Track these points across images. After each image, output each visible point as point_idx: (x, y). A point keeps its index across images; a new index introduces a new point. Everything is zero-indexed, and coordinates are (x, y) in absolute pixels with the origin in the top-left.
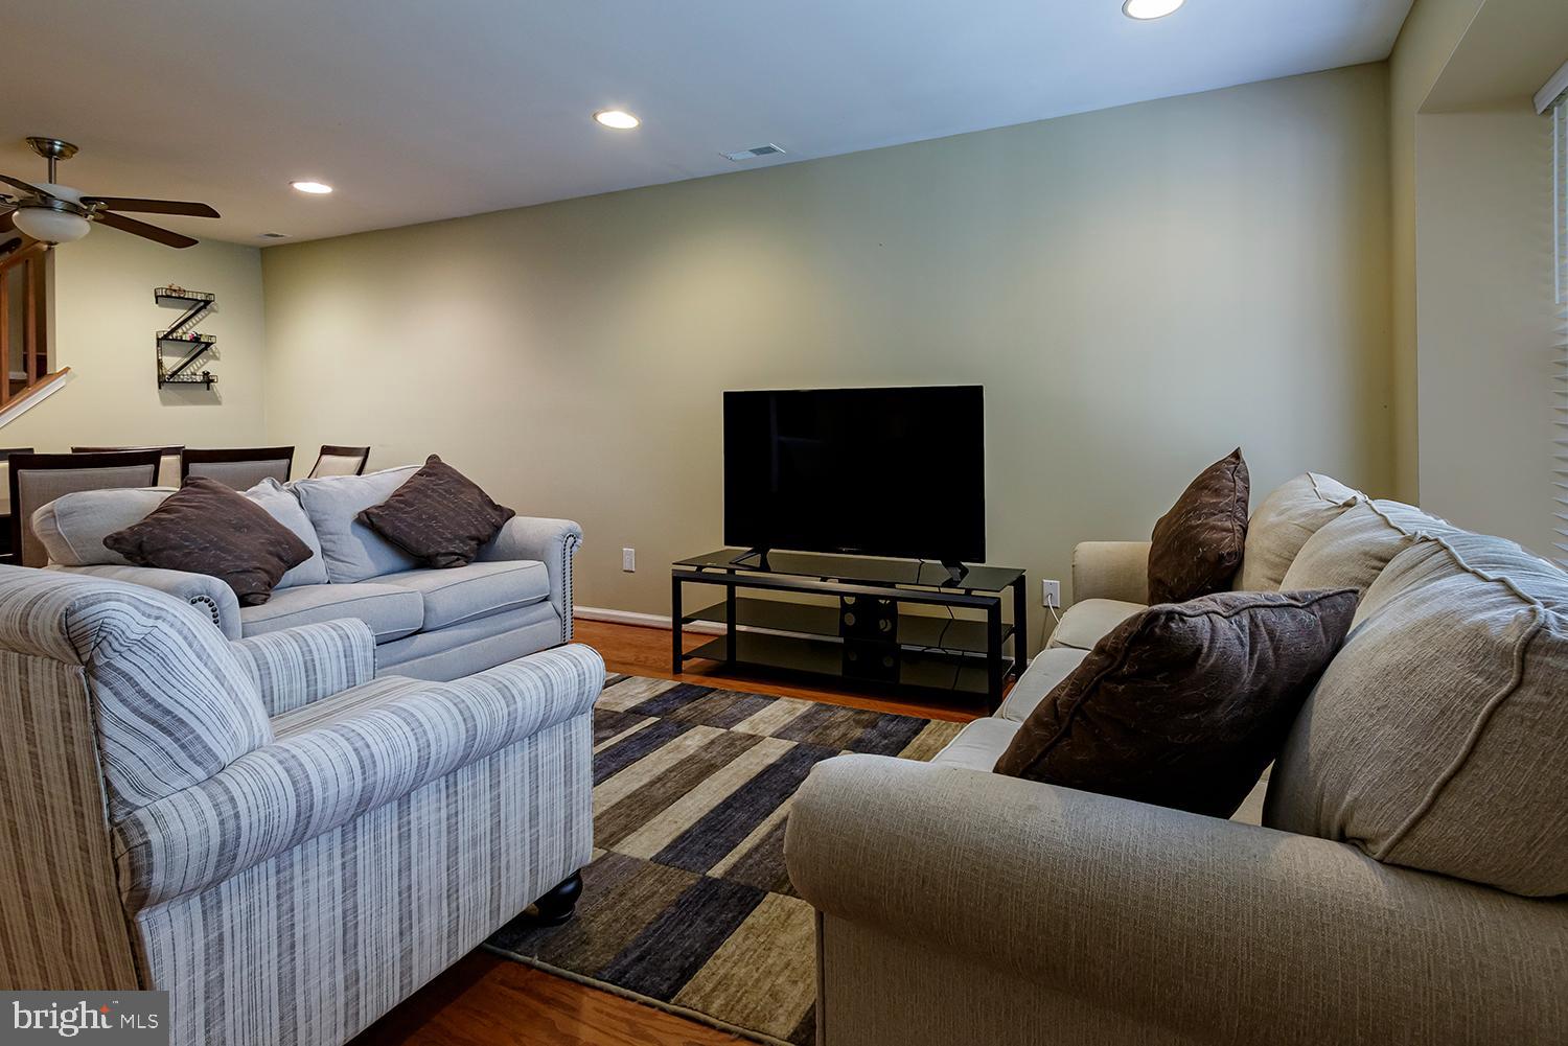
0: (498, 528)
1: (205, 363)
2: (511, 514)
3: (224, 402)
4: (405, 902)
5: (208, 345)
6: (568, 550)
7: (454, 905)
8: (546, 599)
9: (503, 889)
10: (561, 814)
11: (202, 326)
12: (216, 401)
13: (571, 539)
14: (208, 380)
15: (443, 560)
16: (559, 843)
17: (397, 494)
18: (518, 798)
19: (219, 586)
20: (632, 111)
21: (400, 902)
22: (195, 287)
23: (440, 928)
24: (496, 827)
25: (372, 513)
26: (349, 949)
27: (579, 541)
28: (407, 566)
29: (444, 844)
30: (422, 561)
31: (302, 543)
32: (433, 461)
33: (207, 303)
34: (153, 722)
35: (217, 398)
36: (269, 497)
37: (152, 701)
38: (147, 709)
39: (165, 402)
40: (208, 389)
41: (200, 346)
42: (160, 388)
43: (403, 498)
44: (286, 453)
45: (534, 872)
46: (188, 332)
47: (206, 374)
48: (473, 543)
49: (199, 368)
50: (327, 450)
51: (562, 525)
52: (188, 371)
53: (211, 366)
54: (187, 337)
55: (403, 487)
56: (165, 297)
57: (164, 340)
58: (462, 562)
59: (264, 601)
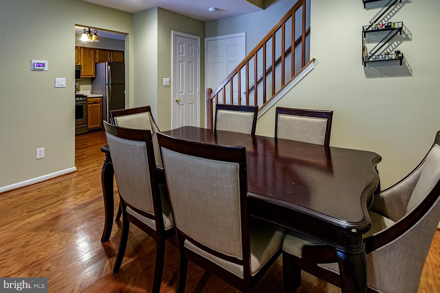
1: (399, 45)
3: (413, 74)
12: (408, 73)
14: (400, 58)
35: (408, 71)
40: (401, 64)
41: (393, 32)
42: (365, 66)
46: (382, 24)
47: (398, 52)
49: (393, 49)
53: (404, 47)
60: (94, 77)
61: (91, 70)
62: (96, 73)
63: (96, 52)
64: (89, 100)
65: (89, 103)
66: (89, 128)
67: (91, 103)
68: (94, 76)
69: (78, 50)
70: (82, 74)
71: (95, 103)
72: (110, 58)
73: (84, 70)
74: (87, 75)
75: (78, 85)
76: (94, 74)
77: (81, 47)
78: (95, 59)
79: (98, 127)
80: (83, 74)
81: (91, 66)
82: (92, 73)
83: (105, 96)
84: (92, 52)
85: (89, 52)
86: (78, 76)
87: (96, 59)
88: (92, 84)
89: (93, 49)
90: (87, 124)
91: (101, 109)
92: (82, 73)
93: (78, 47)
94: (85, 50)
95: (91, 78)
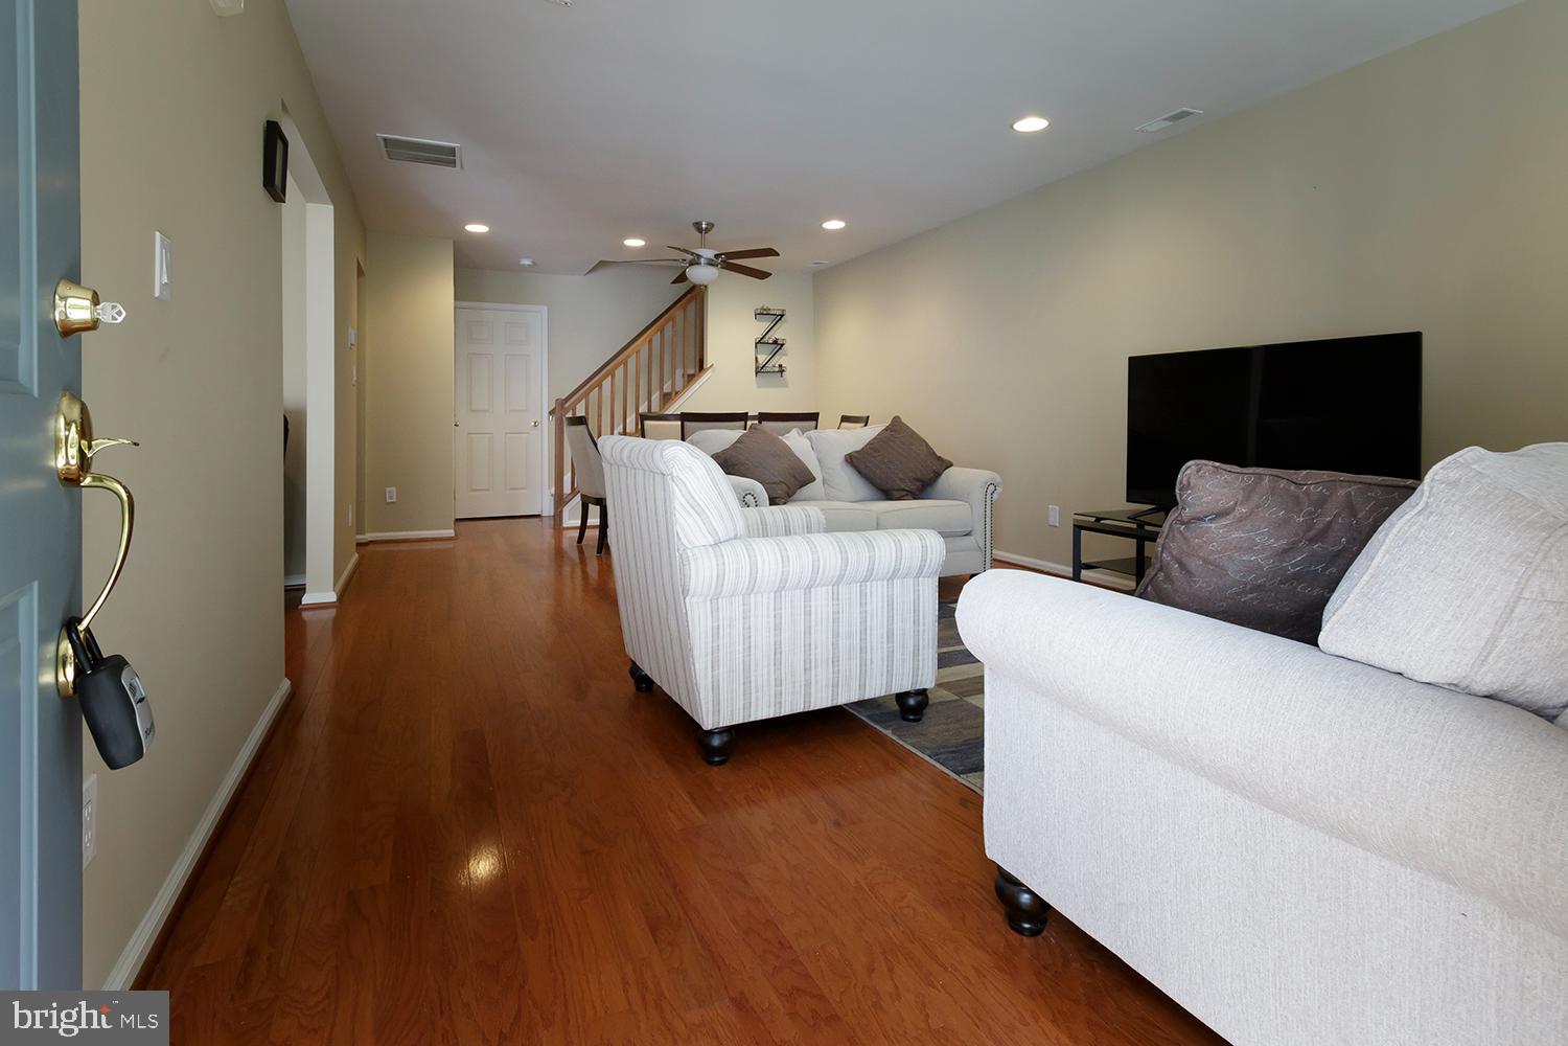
0: (938, 475)
1: (780, 358)
2: (949, 465)
3: (789, 384)
4: (808, 653)
5: (782, 345)
6: (989, 496)
7: (836, 669)
8: (968, 534)
9: (868, 673)
10: (910, 643)
11: (779, 333)
12: (785, 385)
13: (992, 488)
14: (782, 371)
15: (896, 494)
16: (909, 665)
17: (870, 443)
18: (879, 618)
19: (758, 487)
20: (1042, 115)
21: (805, 651)
22: (775, 306)
23: (828, 679)
24: (863, 632)
25: (855, 457)
26: (778, 664)
27: (999, 490)
28: (875, 497)
29: (830, 629)
30: (887, 494)
31: (810, 472)
32: (896, 420)
33: (782, 316)
34: (693, 508)
35: (786, 382)
36: (796, 440)
37: (693, 498)
38: (691, 501)
39: (759, 386)
40: (781, 376)
41: (778, 345)
42: (756, 375)
43: (874, 446)
44: (814, 417)
45: (890, 672)
46: (770, 338)
47: (780, 366)
48: (918, 484)
49: (777, 362)
50: (845, 419)
51: (985, 475)
52: (770, 364)
53: (783, 361)
54: (771, 341)
55: (875, 438)
56: (762, 313)
57: (759, 342)
58: (909, 497)
59: (785, 503)
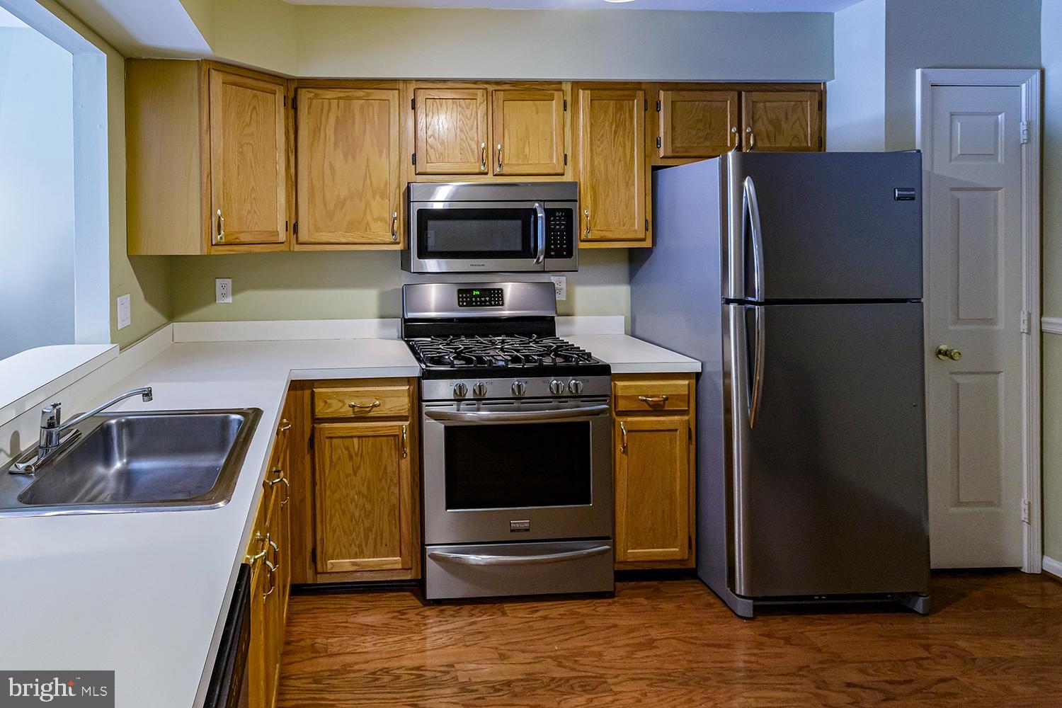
60: (648, 244)
61: (628, 205)
62: (654, 224)
63: (658, 105)
64: (620, 393)
65: (620, 408)
66: (620, 557)
67: (633, 407)
68: (643, 240)
69: (565, 103)
70: (584, 232)
71: (657, 409)
72: (740, 131)
73: (595, 211)
74: (610, 235)
75: (564, 286)
76: (647, 229)
77: (577, 84)
78: (649, 143)
79: (674, 561)
80: (589, 230)
81: (629, 184)
82: (637, 226)
83: (715, 368)
84: (637, 104)
85: (619, 109)
86: (562, 244)
87: (658, 142)
88: (632, 278)
89: (637, 86)
90: (609, 537)
91: (693, 447)
92: (584, 227)
93: (564, 87)
94: (601, 99)
95: (630, 250)
